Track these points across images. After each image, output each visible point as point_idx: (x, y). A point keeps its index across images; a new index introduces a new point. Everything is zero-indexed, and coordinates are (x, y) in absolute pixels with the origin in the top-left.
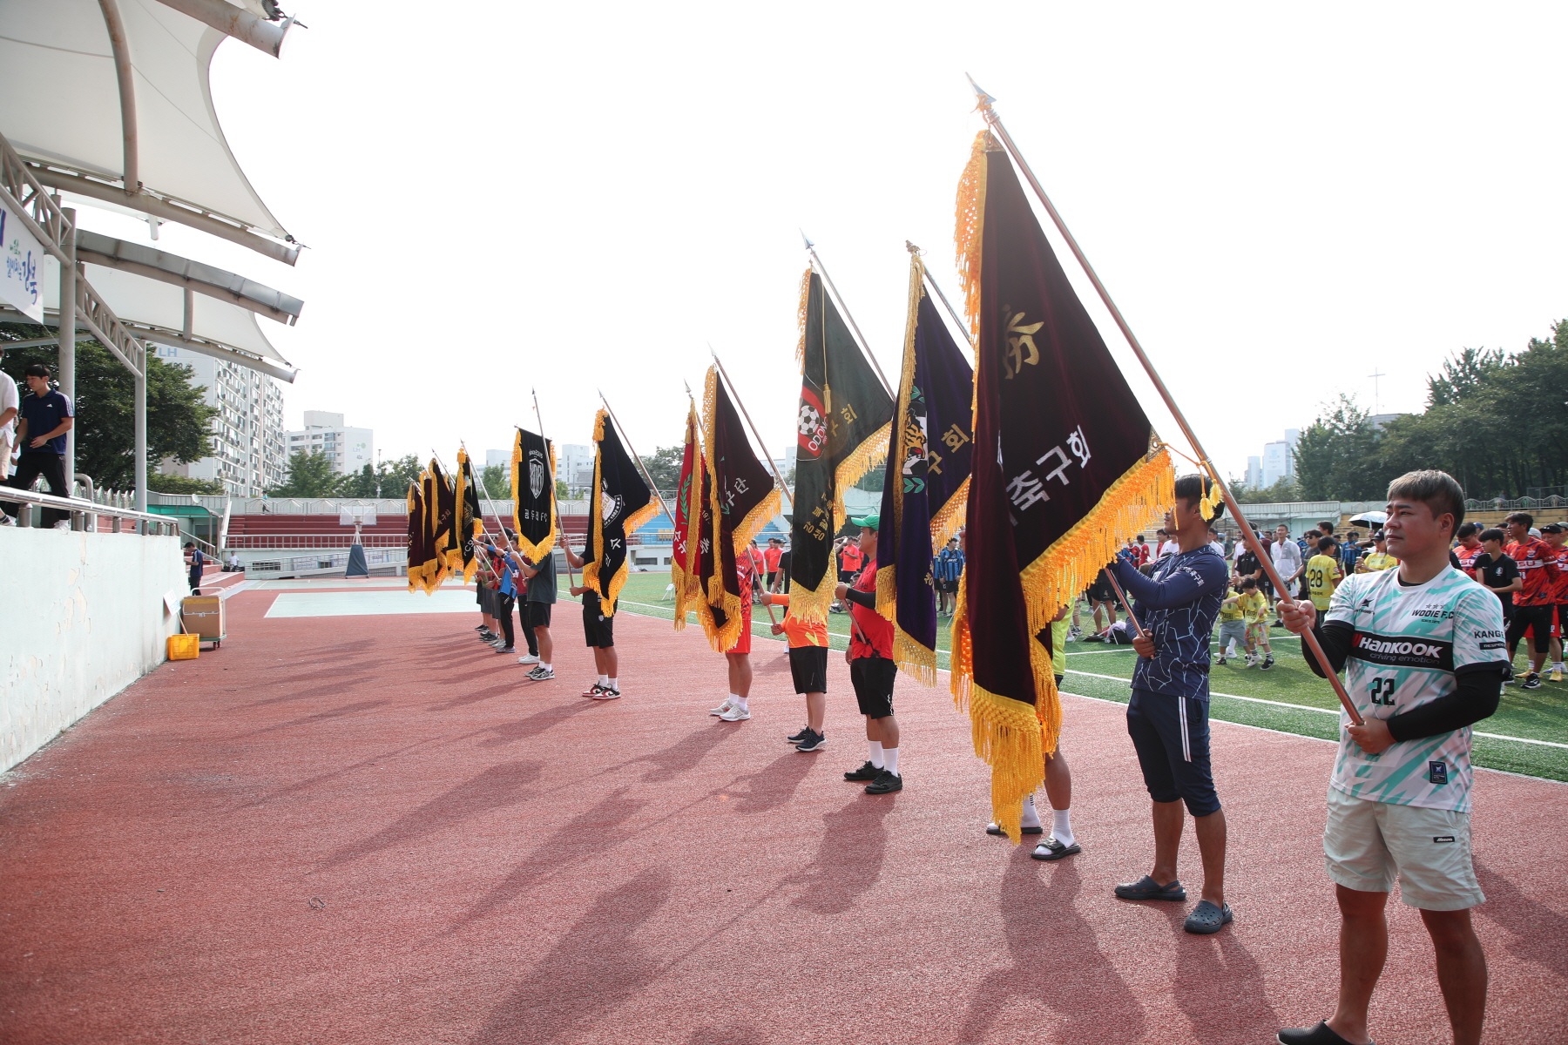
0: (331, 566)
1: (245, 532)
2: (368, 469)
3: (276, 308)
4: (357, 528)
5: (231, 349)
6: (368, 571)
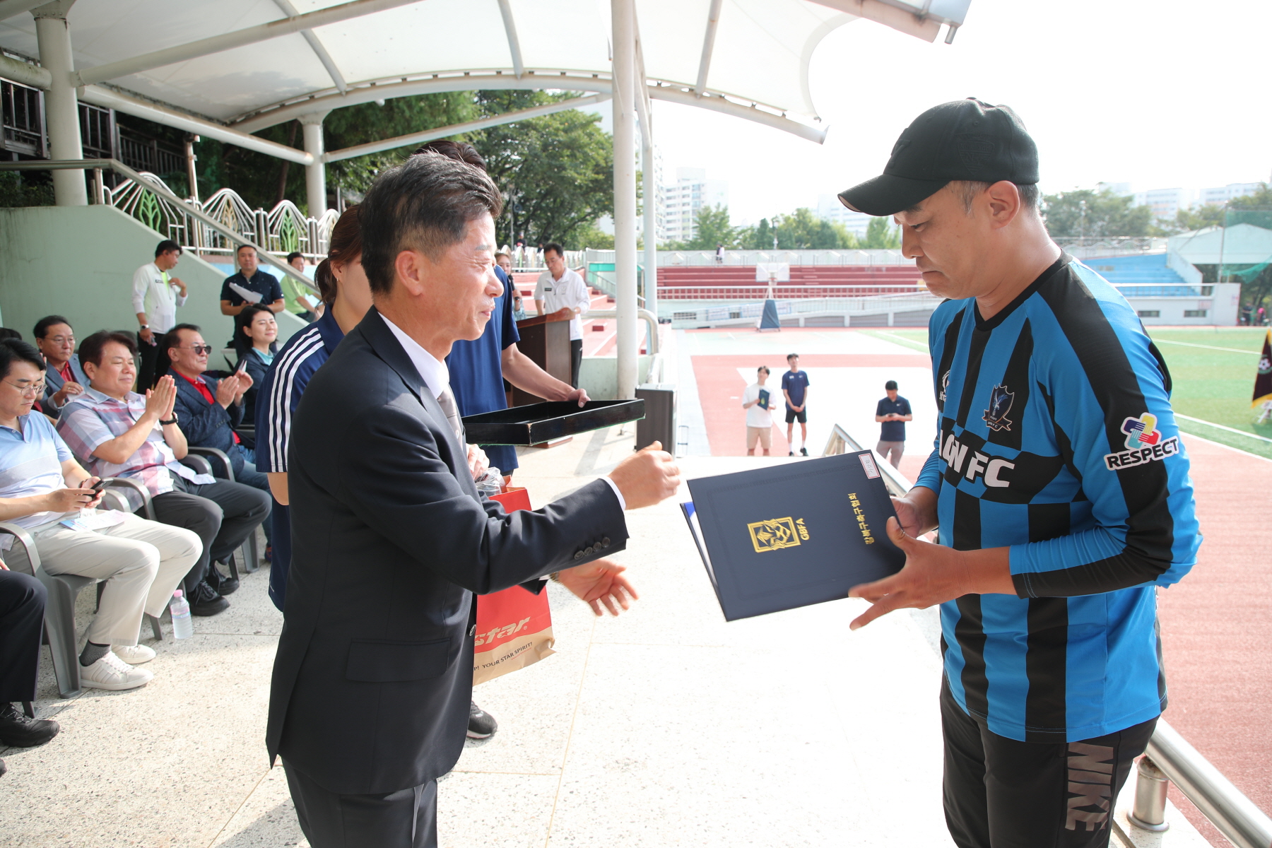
0: (738, 317)
1: (666, 285)
2: (764, 223)
3: (923, 13)
4: (770, 283)
5: (749, 105)
6: (780, 323)
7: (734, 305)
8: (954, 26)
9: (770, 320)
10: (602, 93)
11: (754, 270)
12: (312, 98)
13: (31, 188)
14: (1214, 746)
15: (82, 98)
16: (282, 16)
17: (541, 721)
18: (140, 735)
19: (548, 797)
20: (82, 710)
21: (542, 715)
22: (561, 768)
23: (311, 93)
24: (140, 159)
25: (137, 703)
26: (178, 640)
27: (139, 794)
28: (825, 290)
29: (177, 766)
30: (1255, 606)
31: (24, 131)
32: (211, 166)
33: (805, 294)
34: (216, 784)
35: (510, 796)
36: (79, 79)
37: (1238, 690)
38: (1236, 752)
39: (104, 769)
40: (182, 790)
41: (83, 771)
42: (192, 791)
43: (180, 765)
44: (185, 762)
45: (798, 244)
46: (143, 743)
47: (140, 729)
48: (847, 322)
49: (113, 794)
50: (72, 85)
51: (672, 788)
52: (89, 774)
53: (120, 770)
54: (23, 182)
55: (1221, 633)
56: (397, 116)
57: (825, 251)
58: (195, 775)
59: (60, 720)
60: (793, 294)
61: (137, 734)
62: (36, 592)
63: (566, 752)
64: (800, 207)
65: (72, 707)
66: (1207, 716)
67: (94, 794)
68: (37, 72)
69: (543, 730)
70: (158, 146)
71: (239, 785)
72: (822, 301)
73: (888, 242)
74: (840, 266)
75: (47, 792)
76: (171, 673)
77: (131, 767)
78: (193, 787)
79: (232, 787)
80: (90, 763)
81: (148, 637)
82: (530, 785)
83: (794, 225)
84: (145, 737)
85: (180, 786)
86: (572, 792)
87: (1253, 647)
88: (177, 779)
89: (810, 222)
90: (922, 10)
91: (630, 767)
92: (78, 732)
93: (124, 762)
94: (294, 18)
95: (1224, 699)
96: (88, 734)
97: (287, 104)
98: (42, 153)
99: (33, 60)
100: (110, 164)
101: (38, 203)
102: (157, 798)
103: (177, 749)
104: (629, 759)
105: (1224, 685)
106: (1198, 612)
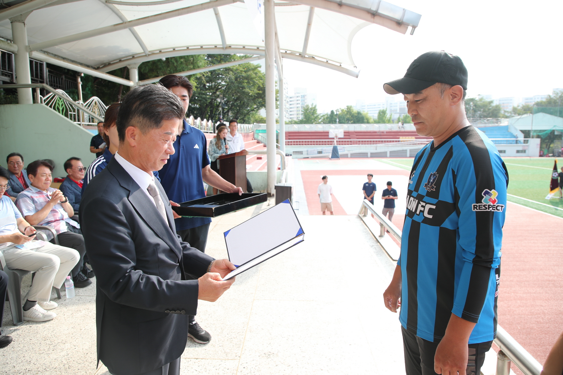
0: (321, 153)
1: (289, 139)
2: (332, 112)
3: (400, 22)
4: (335, 138)
5: (325, 61)
6: (340, 156)
7: (319, 148)
8: (414, 27)
9: (335, 155)
10: (261, 55)
11: (328, 133)
12: (133, 57)
13: (8, 96)
14: (532, 343)
15: (31, 57)
16: (121, 22)
17: (231, 335)
18: (50, 343)
19: (233, 370)
20: (23, 331)
21: (231, 332)
22: (239, 357)
23: (133, 55)
24: (57, 83)
25: (49, 328)
26: (68, 298)
27: (48, 370)
28: (359, 141)
29: (66, 357)
30: (549, 281)
31: (5, 71)
32: (88, 87)
33: (351, 143)
34: (83, 365)
35: (216, 369)
36: (30, 49)
37: (542, 318)
38: (542, 346)
39: (32, 358)
40: (67, 368)
41: (23, 359)
42: (72, 368)
43: (67, 356)
44: (70, 355)
45: (348, 121)
46: (51, 346)
47: (50, 340)
48: (369, 155)
49: (36, 370)
50: (27, 51)
51: (289, 366)
52: (25, 360)
53: (40, 358)
54: (4, 93)
55: (534, 293)
56: (171, 65)
57: (359, 124)
58: (74, 361)
59: (13, 336)
60: (345, 143)
61: (48, 342)
62: (3, 278)
63: (242, 349)
64: (348, 105)
65: (19, 330)
66: (529, 330)
67: (27, 370)
68: (11, 46)
69: (232, 339)
70: (65, 78)
71: (94, 365)
72: (358, 146)
73: (387, 120)
74: (366, 131)
75: (6, 369)
76: (65, 314)
77: (45, 357)
78: (73, 366)
79: (91, 366)
80: (26, 355)
81: (55, 297)
82: (225, 365)
83: (346, 113)
84: (52, 343)
85: (67, 366)
86: (244, 368)
87: (549, 299)
88: (66, 363)
89: (353, 111)
90: (400, 21)
91: (271, 356)
92: (21, 341)
93: (42, 355)
94: (125, 23)
95: (536, 323)
96: (26, 342)
97: (122, 60)
98: (13, 81)
99: (10, 40)
100: (43, 86)
101: (11, 103)
102: (56, 371)
103: (66, 349)
104: (270, 352)
105: (536, 316)
106: (524, 284)
